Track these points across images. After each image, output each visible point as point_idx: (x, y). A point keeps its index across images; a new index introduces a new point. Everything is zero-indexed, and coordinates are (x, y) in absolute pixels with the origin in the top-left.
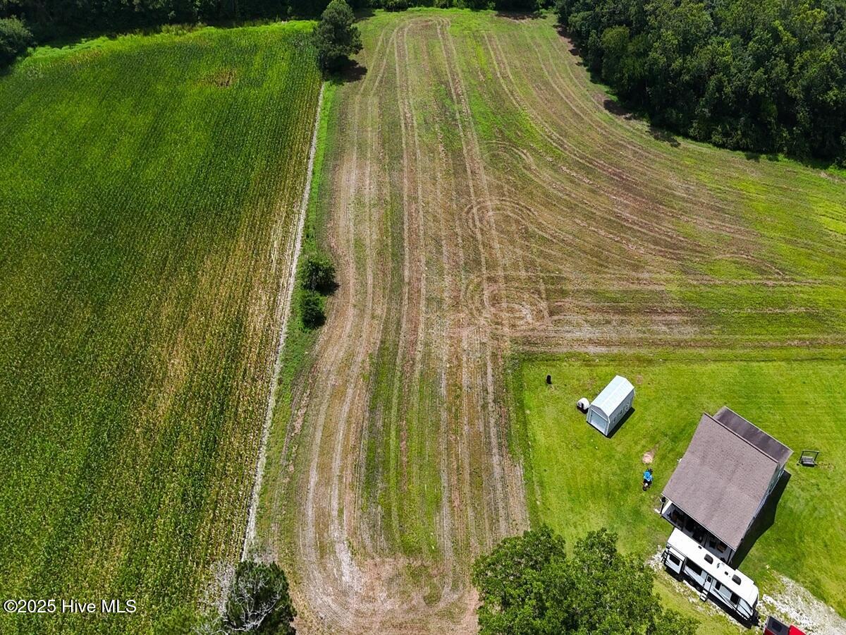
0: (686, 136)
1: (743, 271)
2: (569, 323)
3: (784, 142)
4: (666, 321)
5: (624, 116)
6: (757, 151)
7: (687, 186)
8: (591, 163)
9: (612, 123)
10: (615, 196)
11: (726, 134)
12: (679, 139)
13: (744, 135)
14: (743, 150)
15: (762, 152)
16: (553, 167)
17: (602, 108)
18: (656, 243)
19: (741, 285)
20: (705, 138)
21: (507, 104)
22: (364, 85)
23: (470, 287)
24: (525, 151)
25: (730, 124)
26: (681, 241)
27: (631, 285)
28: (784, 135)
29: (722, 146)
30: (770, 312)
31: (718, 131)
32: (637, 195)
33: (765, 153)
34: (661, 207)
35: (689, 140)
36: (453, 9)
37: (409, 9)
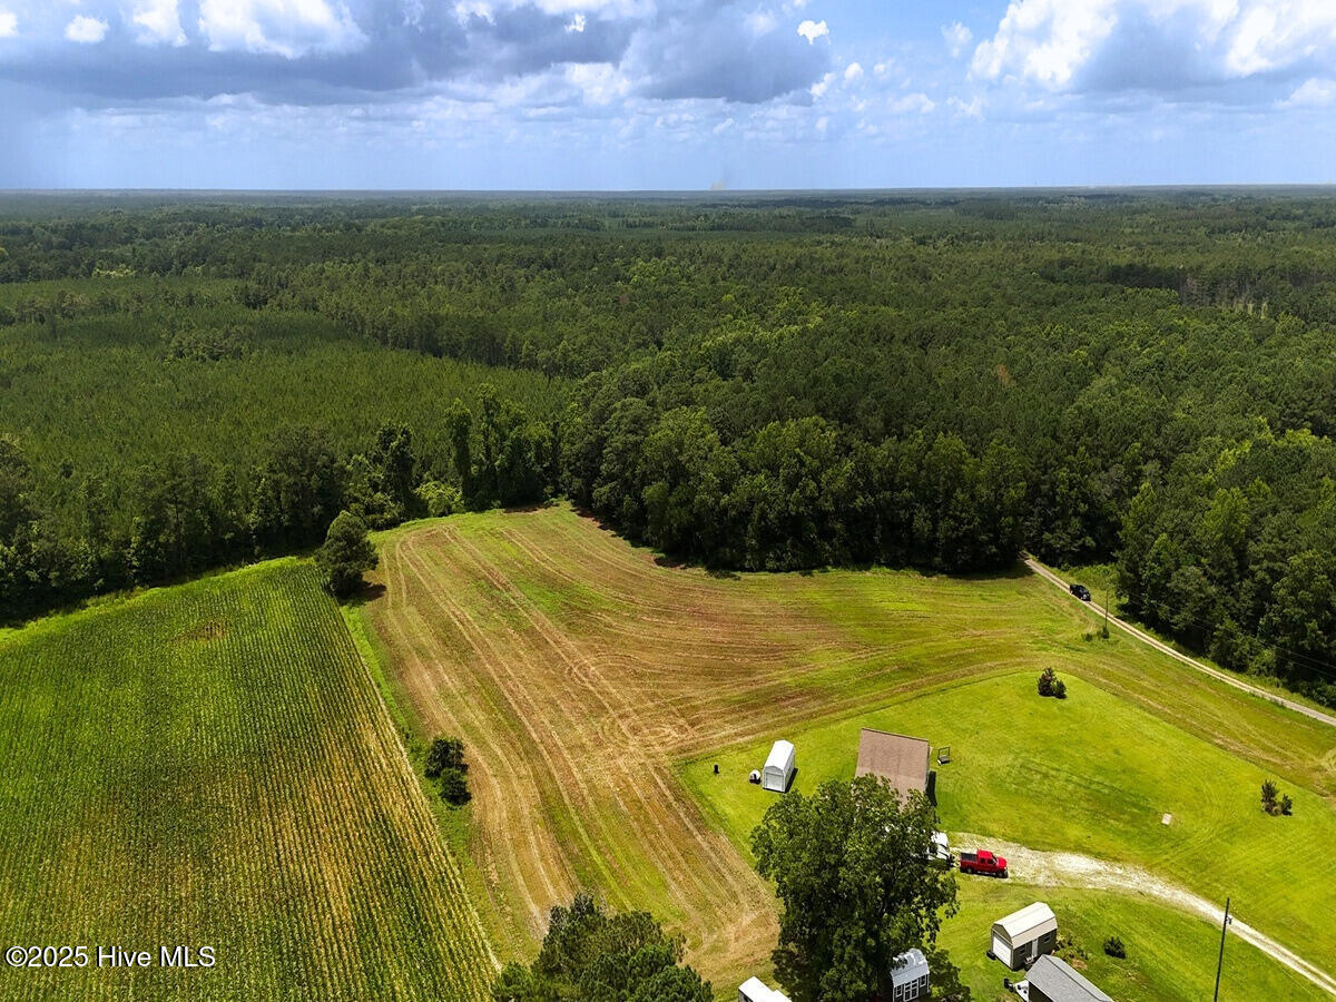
0: (743, 569)
1: (837, 654)
2: (711, 727)
3: (829, 555)
4: (792, 703)
5: (678, 567)
6: (809, 568)
7: (762, 606)
8: (668, 609)
9: (670, 575)
10: (702, 627)
11: (778, 559)
12: (738, 574)
13: (794, 555)
14: (796, 570)
15: (813, 568)
16: (633, 619)
17: (654, 565)
18: (757, 652)
19: (841, 664)
20: (761, 567)
21: (559, 581)
22: (390, 599)
23: (606, 728)
24: (599, 613)
25: (780, 549)
26: (777, 646)
27: (751, 687)
29: (777, 571)
30: (872, 675)
31: (770, 558)
32: (721, 622)
33: (815, 567)
34: (747, 626)
36: (455, 515)
37: (402, 524)
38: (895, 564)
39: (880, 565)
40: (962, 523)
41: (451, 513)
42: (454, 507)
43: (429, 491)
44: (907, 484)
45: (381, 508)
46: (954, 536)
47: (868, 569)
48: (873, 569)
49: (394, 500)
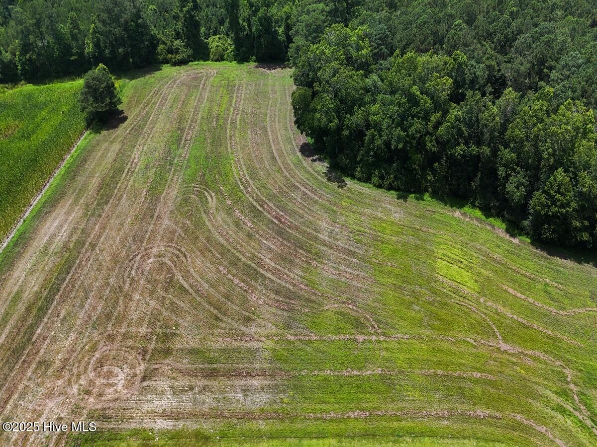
0: (353, 177)
1: (342, 324)
2: (154, 391)
3: (429, 184)
4: (245, 386)
5: (311, 158)
6: (407, 192)
7: (333, 228)
8: (262, 206)
9: (299, 164)
10: (266, 240)
11: (382, 177)
12: (347, 180)
13: (396, 178)
14: (396, 190)
15: (411, 193)
16: (229, 211)
17: (297, 150)
18: (277, 293)
19: (333, 341)
20: (366, 180)
21: (223, 147)
22: (117, 132)
23: (87, 347)
24: (213, 194)
25: (385, 170)
26: (301, 289)
27: (234, 343)
28: (429, 178)
29: (379, 186)
30: (348, 374)
31: (375, 174)
32: (285, 239)
33: (414, 192)
34: (300, 251)
35: (356, 181)
36: (224, 62)
37: (190, 63)
38: (487, 211)
39: (474, 206)
40: (554, 203)
41: (224, 60)
42: (226, 56)
43: (214, 43)
44: (512, 145)
45: (177, 51)
46: (543, 212)
47: (461, 206)
48: (467, 209)
49: (186, 46)
